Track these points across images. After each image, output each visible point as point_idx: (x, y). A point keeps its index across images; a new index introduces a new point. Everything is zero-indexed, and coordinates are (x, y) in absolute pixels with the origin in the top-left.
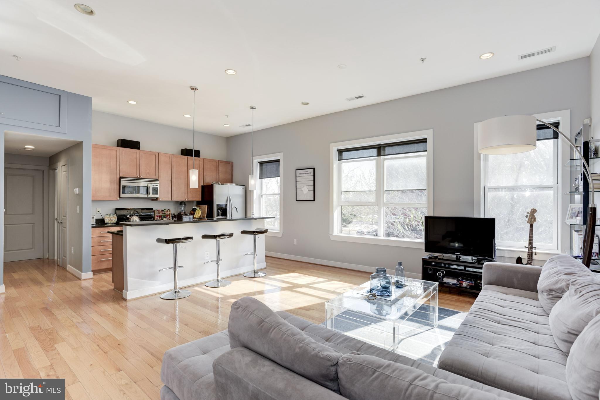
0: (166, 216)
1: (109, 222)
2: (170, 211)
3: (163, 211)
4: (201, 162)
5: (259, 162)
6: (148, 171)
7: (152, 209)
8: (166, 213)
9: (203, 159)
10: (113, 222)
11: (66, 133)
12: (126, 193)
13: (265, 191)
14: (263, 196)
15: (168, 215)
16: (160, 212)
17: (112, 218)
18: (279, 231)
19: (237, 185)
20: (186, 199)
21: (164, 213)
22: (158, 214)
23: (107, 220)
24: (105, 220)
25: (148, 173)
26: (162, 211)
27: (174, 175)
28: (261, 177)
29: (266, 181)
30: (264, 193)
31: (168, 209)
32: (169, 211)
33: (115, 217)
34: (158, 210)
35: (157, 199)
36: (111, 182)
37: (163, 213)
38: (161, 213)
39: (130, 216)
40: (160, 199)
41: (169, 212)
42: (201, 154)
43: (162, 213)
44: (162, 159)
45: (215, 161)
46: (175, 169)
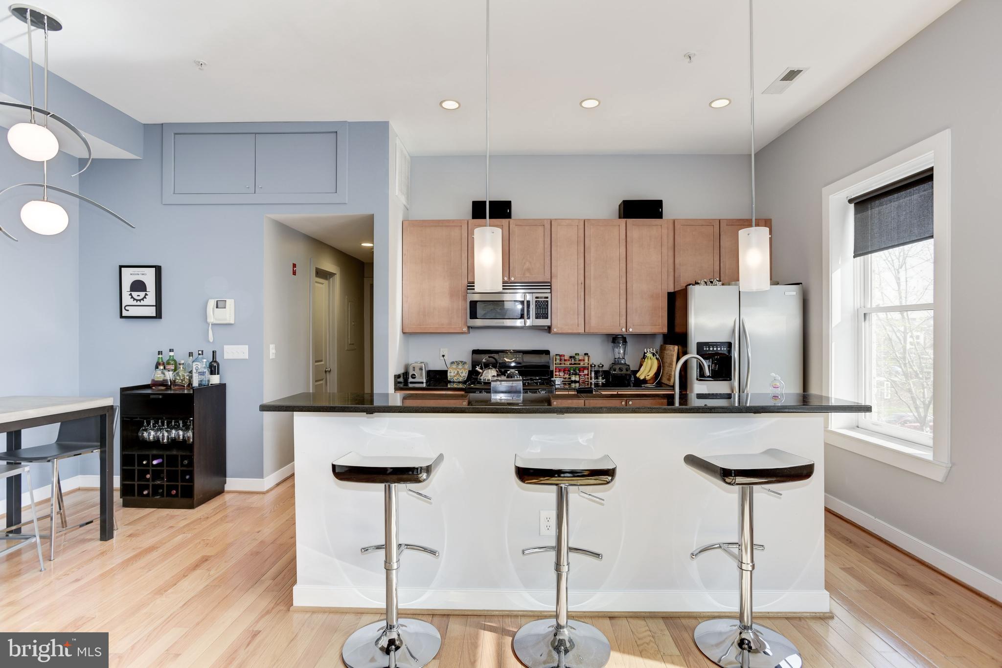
0: (580, 370)
1: (455, 379)
2: (589, 357)
3: (574, 357)
4: (665, 231)
5: (850, 201)
6: (527, 265)
7: (547, 352)
8: (579, 364)
9: (672, 222)
10: (461, 379)
11: (347, 202)
12: (478, 317)
13: (877, 299)
14: (874, 317)
15: (584, 368)
16: (565, 360)
17: (461, 369)
18: (928, 455)
19: (778, 284)
20: (624, 330)
21: (575, 364)
22: (560, 364)
23: (451, 375)
24: (449, 374)
25: (528, 270)
26: (571, 357)
27: (592, 271)
28: (860, 250)
29: (878, 259)
30: (874, 306)
31: (585, 354)
32: (586, 358)
33: (465, 369)
34: (560, 356)
35: (549, 329)
36: (452, 294)
37: (573, 362)
38: (568, 363)
39: (481, 368)
40: (555, 330)
41: (586, 361)
42: (668, 210)
43: (570, 362)
44: (560, 233)
45: (709, 223)
46: (592, 256)
